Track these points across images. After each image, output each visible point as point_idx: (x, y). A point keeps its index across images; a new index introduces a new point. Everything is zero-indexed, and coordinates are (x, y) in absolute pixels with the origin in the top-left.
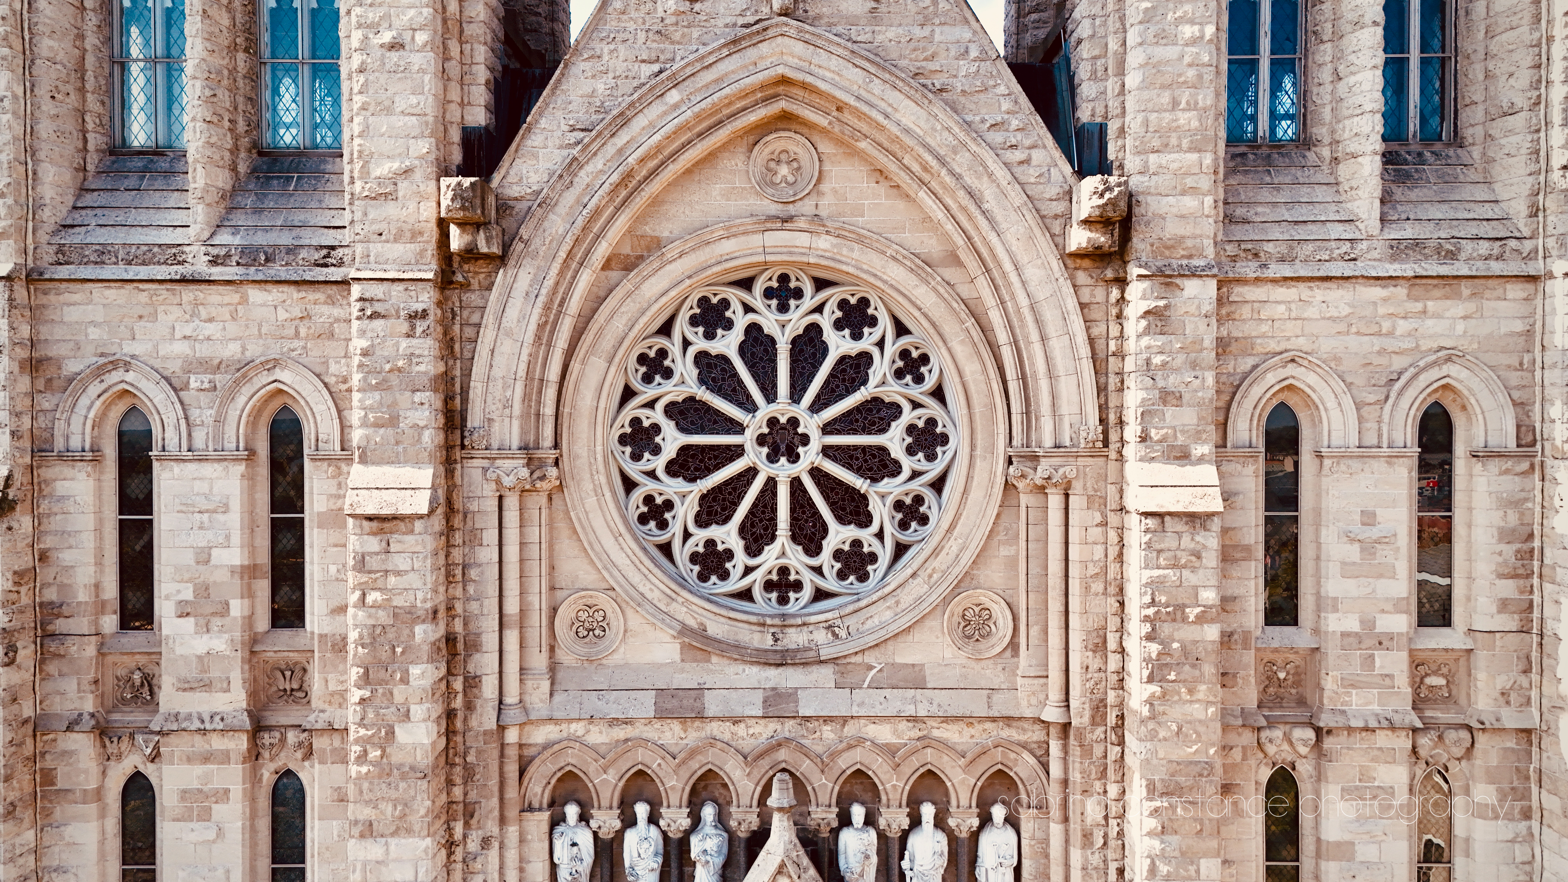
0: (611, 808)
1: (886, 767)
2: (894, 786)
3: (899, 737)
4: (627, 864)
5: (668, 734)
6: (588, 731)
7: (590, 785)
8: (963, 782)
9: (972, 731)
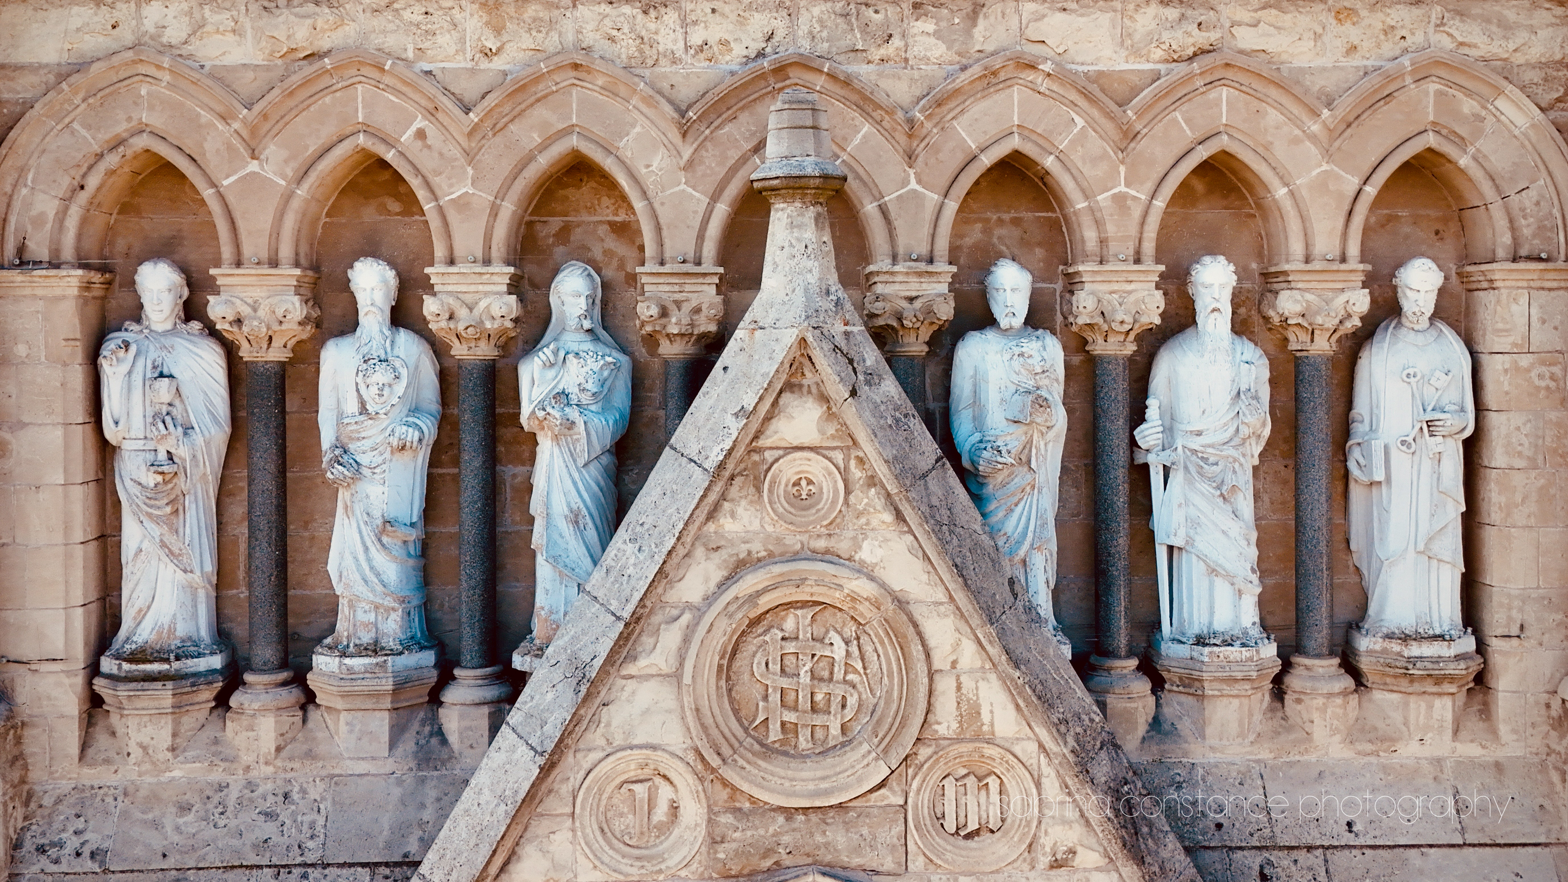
0: (274, 263)
1: (1096, 144)
2: (1120, 200)
3: (1136, 52)
4: (327, 437)
5: (446, 41)
6: (198, 28)
7: (208, 193)
8: (1322, 184)
9: (1352, 32)
